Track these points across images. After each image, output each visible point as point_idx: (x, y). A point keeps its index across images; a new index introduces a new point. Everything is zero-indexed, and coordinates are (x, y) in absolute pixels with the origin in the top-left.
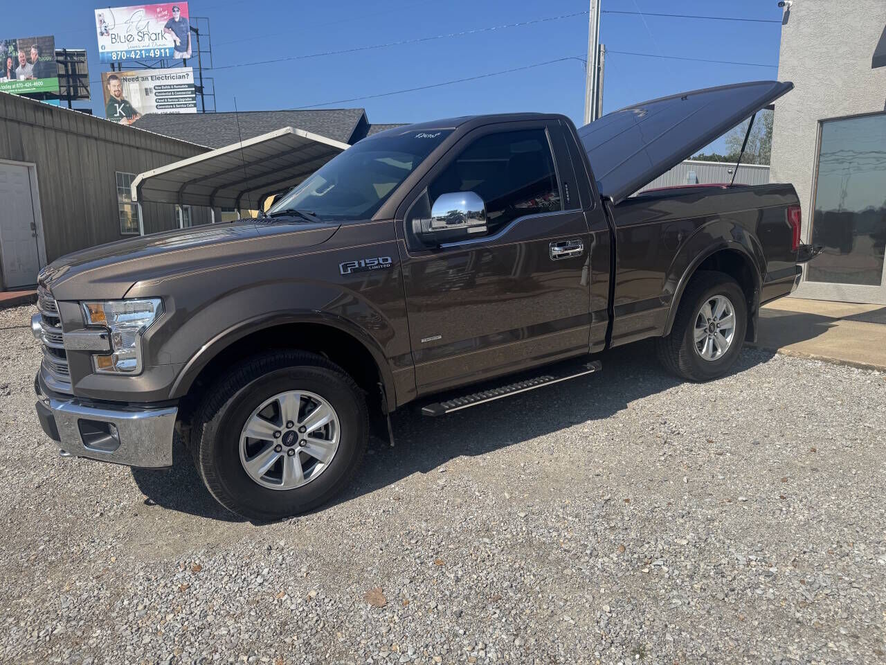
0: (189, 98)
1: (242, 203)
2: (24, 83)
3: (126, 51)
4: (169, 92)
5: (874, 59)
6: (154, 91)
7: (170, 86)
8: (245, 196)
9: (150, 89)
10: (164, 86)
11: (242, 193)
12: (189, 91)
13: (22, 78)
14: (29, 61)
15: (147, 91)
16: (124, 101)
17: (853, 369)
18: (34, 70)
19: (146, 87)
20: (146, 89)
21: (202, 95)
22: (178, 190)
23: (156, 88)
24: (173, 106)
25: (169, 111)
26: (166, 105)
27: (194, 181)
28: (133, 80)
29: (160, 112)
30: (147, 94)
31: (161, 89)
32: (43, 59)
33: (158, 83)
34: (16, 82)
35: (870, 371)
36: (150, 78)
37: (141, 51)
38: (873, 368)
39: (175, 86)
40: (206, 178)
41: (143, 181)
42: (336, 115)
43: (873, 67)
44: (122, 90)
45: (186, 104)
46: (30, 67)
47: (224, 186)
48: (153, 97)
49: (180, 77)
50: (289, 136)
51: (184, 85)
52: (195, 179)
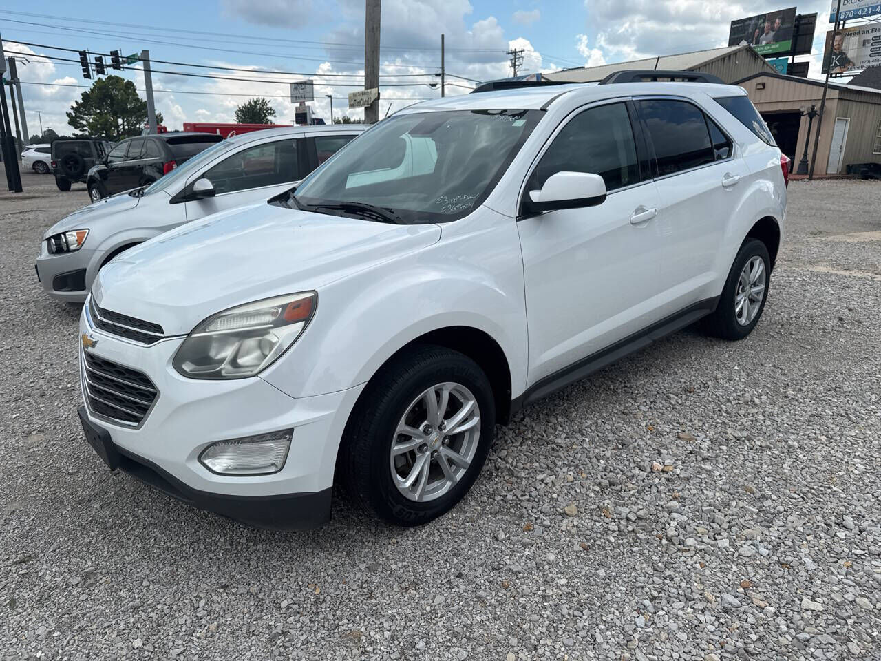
2: (764, 46)
3: (854, 10)
6: (872, 42)
9: (868, 40)
13: (764, 43)
14: (772, 29)
16: (842, 53)
18: (774, 36)
19: (865, 39)
23: (874, 39)
28: (854, 34)
30: (864, 45)
32: (784, 26)
33: (877, 34)
34: (759, 47)
36: (870, 31)
37: (868, 8)
44: (842, 44)
46: (772, 34)
48: (869, 47)
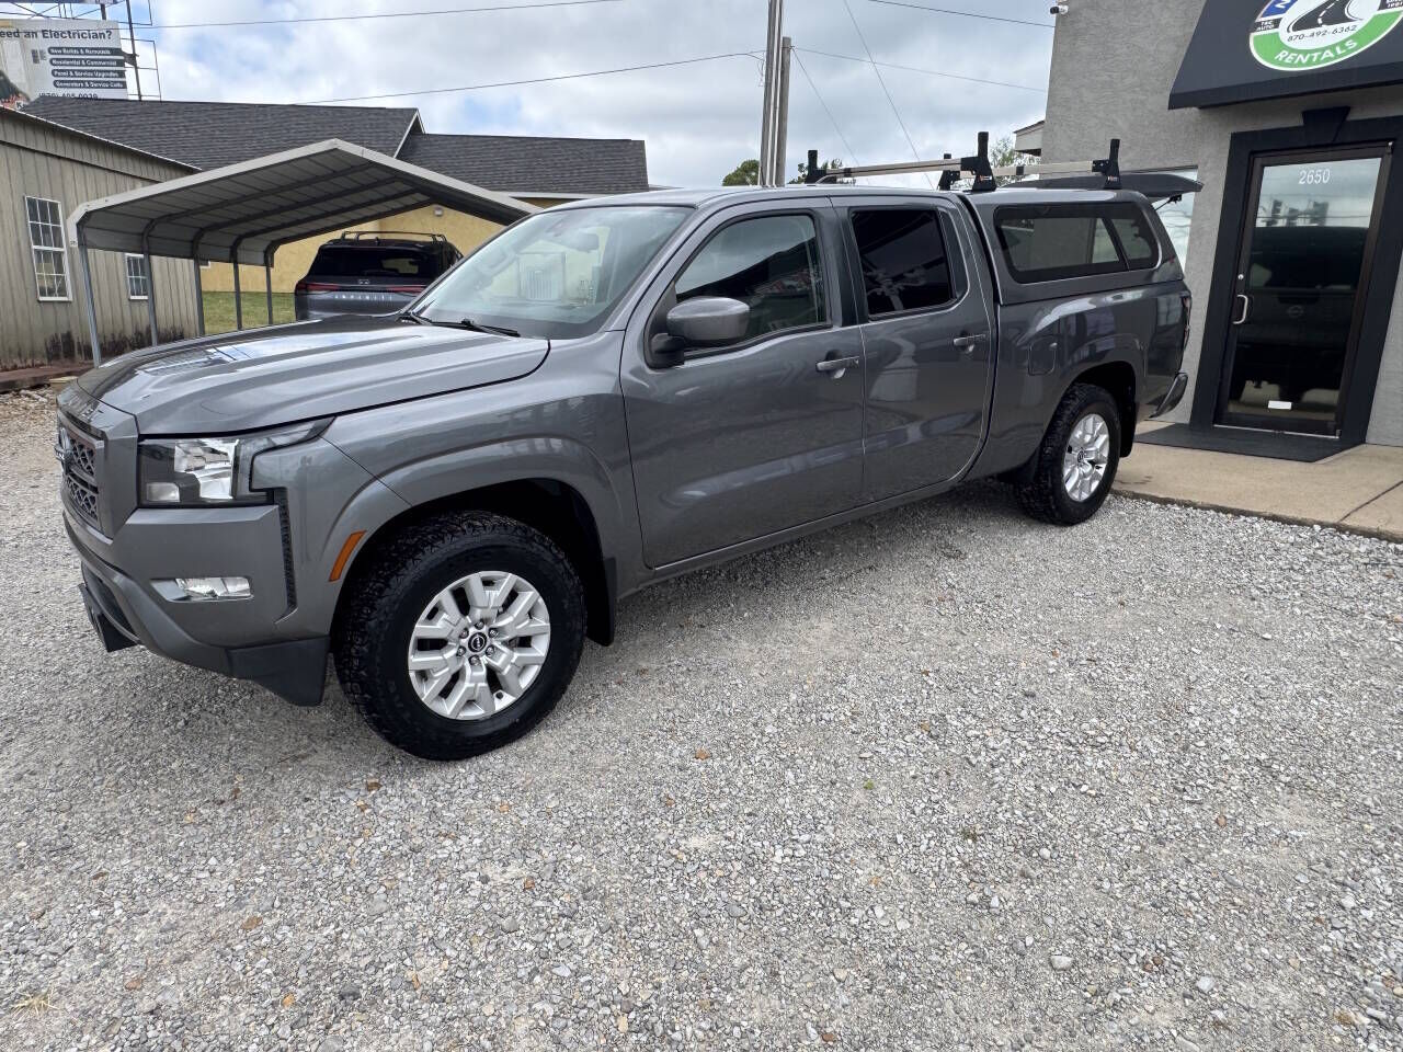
0: (115, 72)
1: (241, 254)
4: (77, 60)
5: (1172, 96)
6: (50, 57)
7: (78, 49)
8: (245, 243)
9: (41, 52)
10: (68, 48)
11: (240, 239)
12: (113, 60)
15: (36, 57)
17: (1149, 503)
19: (35, 48)
20: (34, 52)
21: (136, 68)
22: (141, 231)
23: (53, 51)
24: (82, 84)
25: (77, 92)
26: (72, 81)
27: (169, 218)
28: (9, 34)
29: (60, 92)
30: (36, 60)
31: (62, 54)
33: (56, 42)
35: (1169, 505)
36: (40, 35)
38: (1172, 502)
39: (87, 51)
40: (188, 213)
41: (88, 215)
42: (372, 117)
43: (1171, 107)
45: (108, 82)
47: (215, 227)
48: (46, 67)
49: (95, 36)
50: (333, 153)
51: (104, 49)
52: (170, 215)
